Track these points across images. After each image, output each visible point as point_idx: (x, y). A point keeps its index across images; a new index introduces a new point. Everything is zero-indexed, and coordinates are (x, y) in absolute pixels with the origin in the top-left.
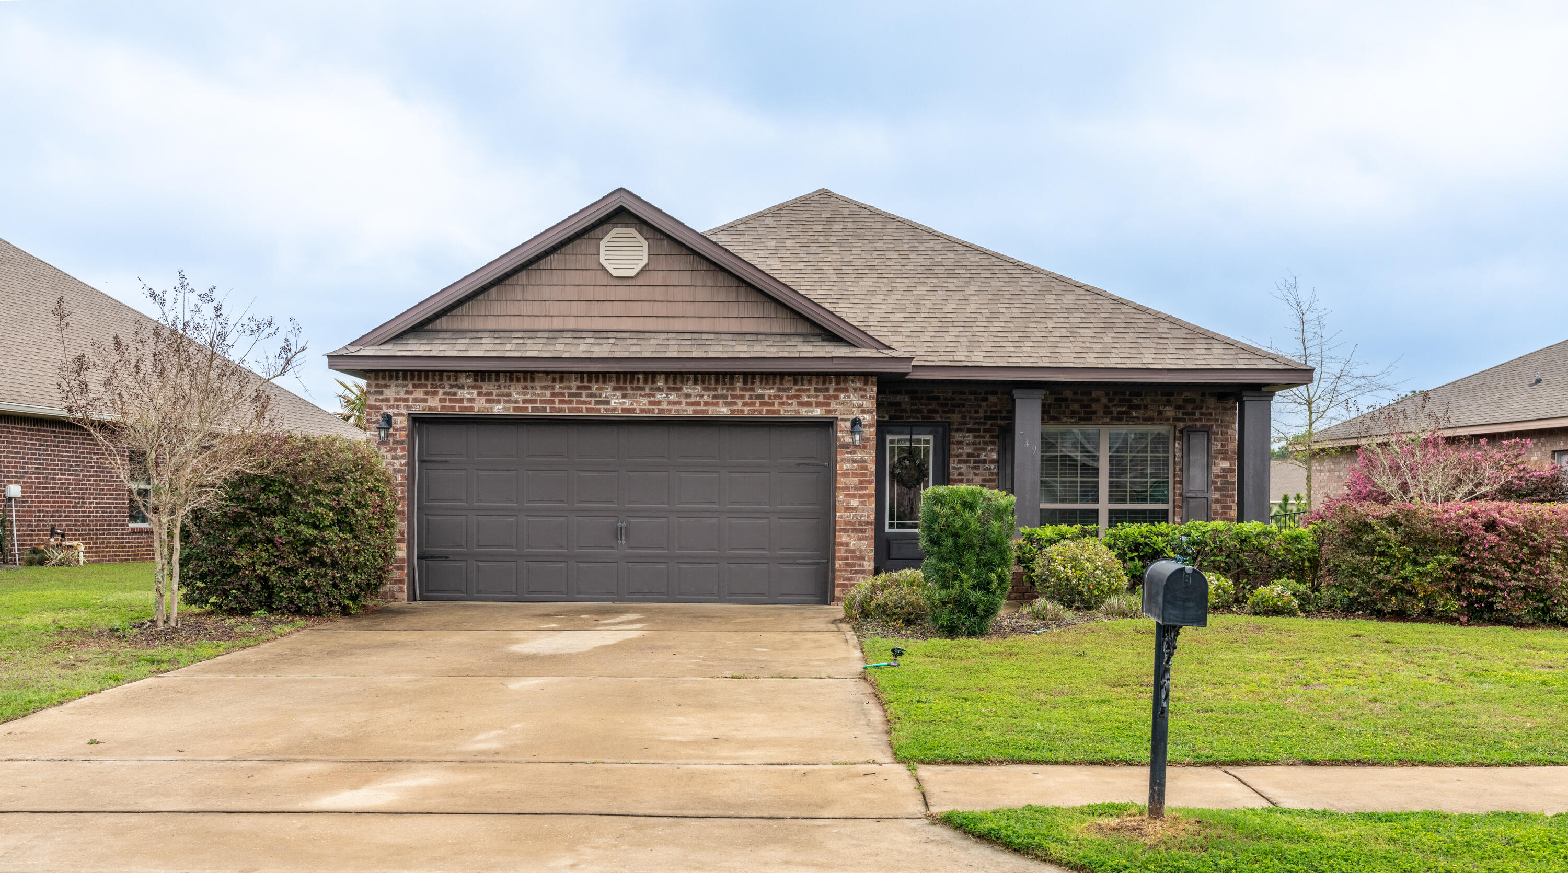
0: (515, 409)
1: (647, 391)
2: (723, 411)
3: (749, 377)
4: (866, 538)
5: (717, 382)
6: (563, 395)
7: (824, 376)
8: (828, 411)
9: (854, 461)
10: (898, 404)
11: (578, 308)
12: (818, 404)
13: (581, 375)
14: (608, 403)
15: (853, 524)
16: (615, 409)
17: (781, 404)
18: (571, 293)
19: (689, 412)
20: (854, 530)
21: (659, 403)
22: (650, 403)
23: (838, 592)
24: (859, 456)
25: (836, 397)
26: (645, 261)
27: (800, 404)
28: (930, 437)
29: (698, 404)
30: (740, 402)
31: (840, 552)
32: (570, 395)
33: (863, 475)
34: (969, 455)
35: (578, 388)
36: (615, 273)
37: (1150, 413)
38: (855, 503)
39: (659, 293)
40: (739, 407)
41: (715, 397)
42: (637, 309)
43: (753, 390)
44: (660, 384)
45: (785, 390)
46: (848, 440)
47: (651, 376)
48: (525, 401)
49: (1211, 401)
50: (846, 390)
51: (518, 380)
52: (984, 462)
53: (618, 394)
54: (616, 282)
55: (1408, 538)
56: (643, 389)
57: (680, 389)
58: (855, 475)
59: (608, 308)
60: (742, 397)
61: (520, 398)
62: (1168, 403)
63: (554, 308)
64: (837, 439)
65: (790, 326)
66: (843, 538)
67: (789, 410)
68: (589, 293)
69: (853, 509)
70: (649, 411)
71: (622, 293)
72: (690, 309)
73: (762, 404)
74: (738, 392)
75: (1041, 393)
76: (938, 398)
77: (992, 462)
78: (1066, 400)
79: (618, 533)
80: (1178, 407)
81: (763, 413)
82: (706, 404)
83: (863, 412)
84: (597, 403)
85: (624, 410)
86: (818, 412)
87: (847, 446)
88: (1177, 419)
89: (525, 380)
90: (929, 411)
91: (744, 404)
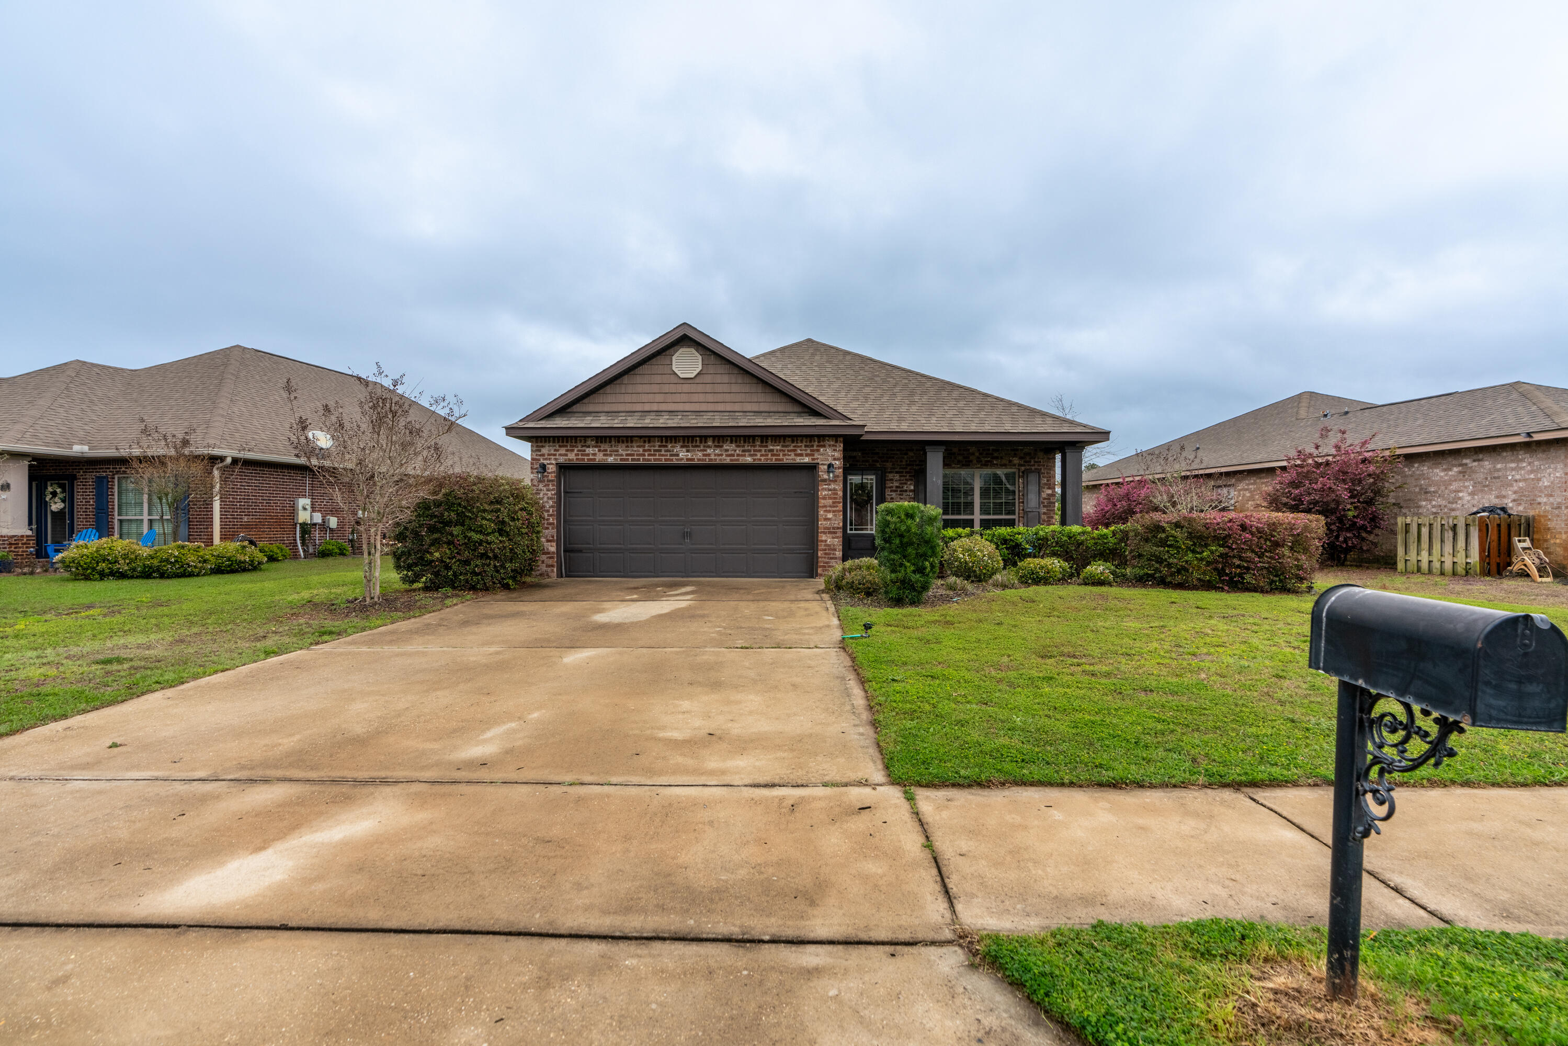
0: (621, 460)
1: (702, 448)
2: (749, 460)
3: (764, 438)
4: (837, 537)
5: (745, 442)
6: (650, 450)
7: (811, 437)
8: (813, 459)
9: (830, 490)
10: (855, 457)
11: (659, 398)
12: (807, 455)
13: (661, 438)
14: (678, 455)
15: (829, 528)
16: (682, 459)
17: (784, 455)
18: (655, 388)
19: (728, 460)
20: (830, 533)
21: (709, 455)
22: (704, 455)
23: (820, 571)
24: (832, 486)
25: (818, 451)
26: (700, 368)
27: (796, 455)
28: (873, 477)
29: (733, 455)
30: (759, 454)
31: (821, 546)
32: (655, 451)
33: (835, 498)
34: (897, 487)
35: (660, 446)
36: (682, 376)
37: (1004, 461)
38: (830, 516)
39: (708, 388)
40: (758, 457)
41: (743, 451)
42: (695, 398)
43: (767, 446)
44: (710, 443)
45: (787, 446)
46: (826, 477)
47: (704, 438)
48: (627, 455)
49: (1041, 454)
50: (824, 446)
51: (623, 442)
52: (906, 491)
53: (684, 450)
54: (682, 381)
56: (699, 446)
57: (722, 446)
58: (830, 498)
59: (677, 398)
60: (760, 451)
61: (624, 453)
62: (1015, 455)
63: (644, 398)
64: (819, 476)
65: (789, 407)
66: (823, 537)
67: (790, 458)
68: (666, 388)
69: (829, 519)
70: (703, 460)
71: (686, 388)
72: (728, 397)
73: (772, 455)
74: (757, 448)
75: (943, 448)
76: (878, 453)
77: (911, 491)
78: (954, 454)
79: (685, 535)
80: (1021, 458)
81: (773, 460)
82: (738, 455)
83: (835, 459)
84: (671, 455)
85: (688, 460)
86: (807, 460)
87: (825, 480)
88: (1020, 465)
89: (627, 442)
90: (873, 461)
91: (762, 455)
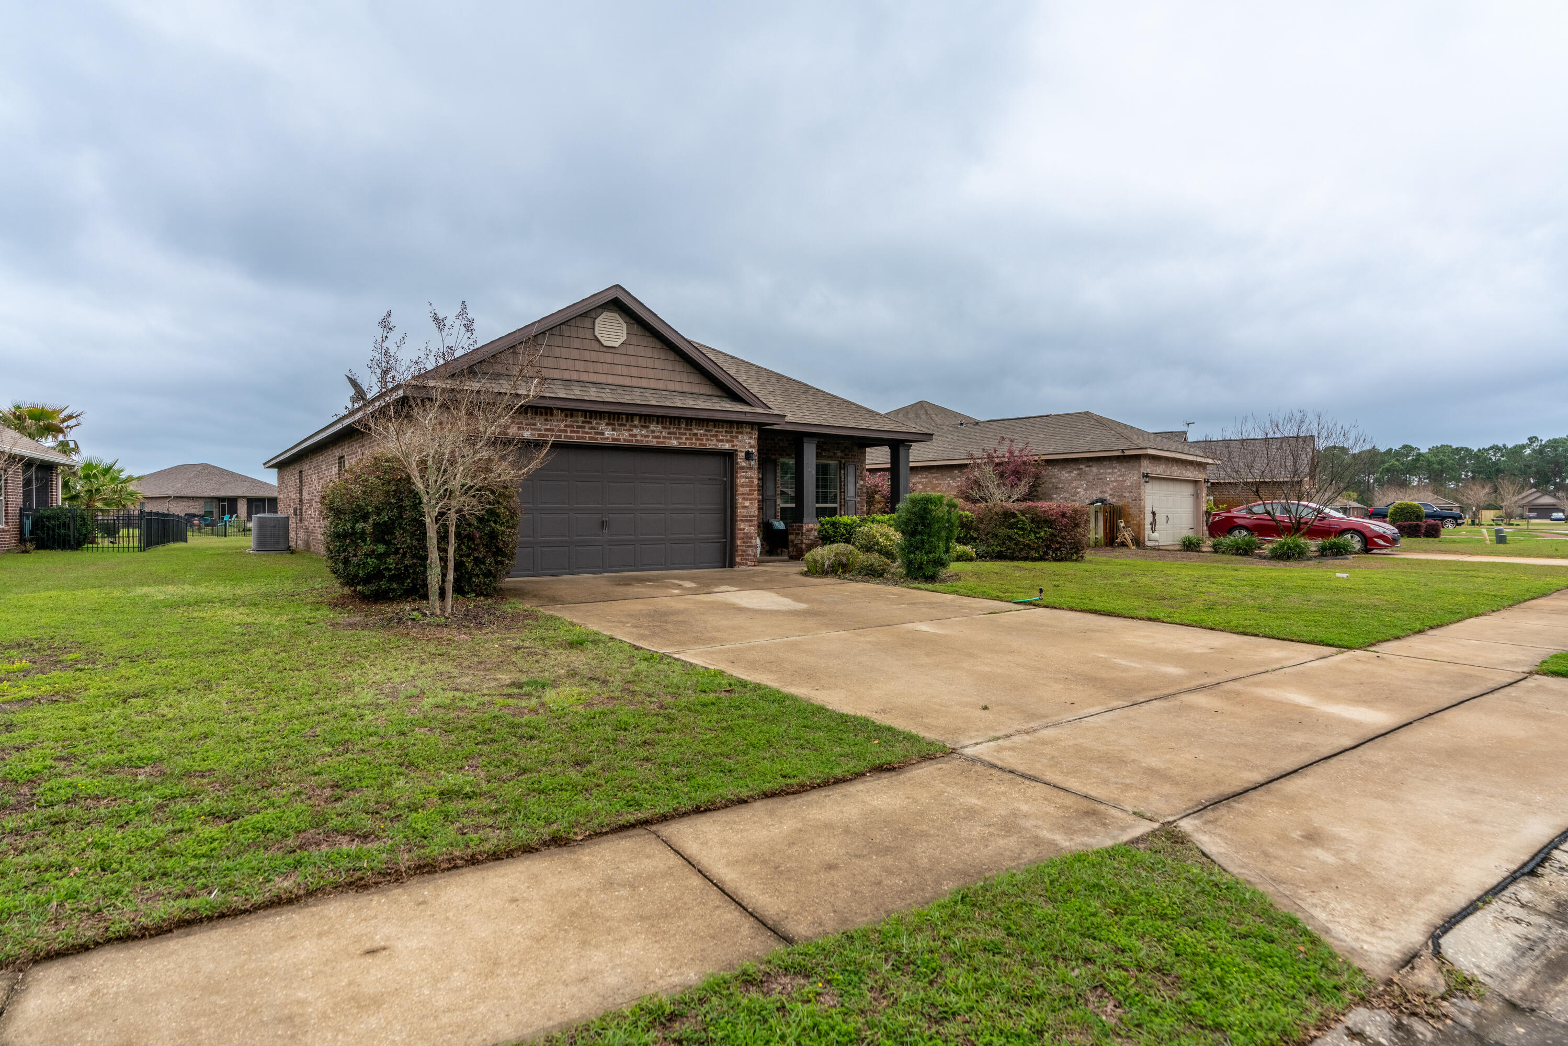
0: (539, 435)
1: (628, 427)
2: (674, 443)
3: (689, 421)
4: (753, 526)
5: (670, 424)
6: (572, 426)
7: (730, 423)
8: (733, 446)
9: (747, 478)
11: (579, 365)
12: (727, 441)
13: (584, 412)
14: (603, 434)
15: (746, 517)
16: (607, 439)
17: (707, 440)
18: (575, 354)
19: (654, 442)
20: (747, 521)
21: (635, 435)
22: (631, 435)
23: (738, 559)
24: (749, 474)
25: (737, 437)
26: (625, 338)
27: (719, 441)
29: (659, 437)
30: (684, 437)
31: (740, 535)
32: (578, 427)
33: (751, 486)
35: (583, 422)
36: (606, 343)
37: (832, 454)
38: (747, 504)
39: (632, 361)
40: (683, 441)
41: (669, 433)
42: (618, 370)
43: (691, 430)
44: (636, 423)
45: (709, 431)
46: (743, 464)
47: (630, 416)
48: (546, 430)
49: (856, 448)
50: (742, 433)
51: (541, 414)
53: (610, 428)
54: (605, 350)
55: (1033, 521)
56: (625, 425)
57: (648, 427)
58: (747, 486)
59: (600, 368)
60: (685, 434)
61: (543, 427)
62: (838, 448)
63: (564, 364)
64: (737, 463)
65: (706, 389)
66: (742, 525)
67: (712, 444)
68: (587, 355)
69: (746, 507)
70: (629, 441)
71: (608, 357)
72: (651, 373)
73: (697, 439)
74: (682, 431)
75: (816, 441)
79: (603, 524)
80: (842, 451)
81: (697, 445)
82: (664, 437)
83: (751, 447)
84: (596, 433)
85: (614, 439)
86: (727, 446)
87: (742, 468)
88: (842, 458)
89: (546, 414)
91: (687, 439)
